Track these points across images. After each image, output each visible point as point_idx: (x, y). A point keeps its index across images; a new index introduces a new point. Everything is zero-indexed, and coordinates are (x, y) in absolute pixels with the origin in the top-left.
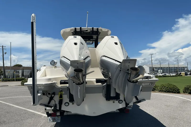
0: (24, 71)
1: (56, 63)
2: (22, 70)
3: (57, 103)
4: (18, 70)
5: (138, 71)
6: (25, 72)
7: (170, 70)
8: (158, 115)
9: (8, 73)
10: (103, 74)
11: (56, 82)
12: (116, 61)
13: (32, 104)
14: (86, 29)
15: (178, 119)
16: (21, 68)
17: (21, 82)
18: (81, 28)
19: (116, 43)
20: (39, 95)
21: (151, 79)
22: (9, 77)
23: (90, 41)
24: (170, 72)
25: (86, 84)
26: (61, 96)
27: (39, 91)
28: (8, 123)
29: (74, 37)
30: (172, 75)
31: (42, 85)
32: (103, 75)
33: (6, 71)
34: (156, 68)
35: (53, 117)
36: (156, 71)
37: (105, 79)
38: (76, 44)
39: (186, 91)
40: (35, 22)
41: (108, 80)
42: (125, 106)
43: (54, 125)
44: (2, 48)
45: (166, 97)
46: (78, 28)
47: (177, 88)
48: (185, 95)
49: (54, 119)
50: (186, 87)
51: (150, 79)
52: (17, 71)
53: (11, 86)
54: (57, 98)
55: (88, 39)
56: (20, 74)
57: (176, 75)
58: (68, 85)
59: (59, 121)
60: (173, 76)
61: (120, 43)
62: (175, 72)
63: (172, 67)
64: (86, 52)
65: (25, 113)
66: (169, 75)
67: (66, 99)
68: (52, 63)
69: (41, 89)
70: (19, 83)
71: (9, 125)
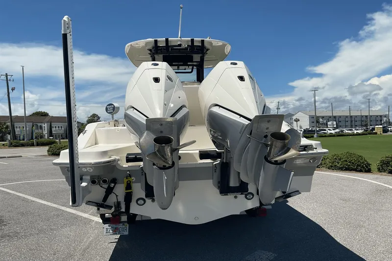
0: (53, 125)
1: (118, 108)
2: (49, 123)
3: (121, 199)
4: (41, 124)
5: (286, 141)
6: (56, 127)
7: (351, 121)
8: (325, 220)
9: (20, 129)
10: (214, 142)
11: (117, 158)
12: (241, 116)
13: (71, 204)
14: (179, 43)
15: (365, 227)
16: (47, 119)
17: (47, 148)
18: (167, 40)
19: (241, 78)
20: (84, 184)
21: (313, 150)
22: (22, 137)
23: (187, 67)
24: (352, 126)
25: (179, 159)
26: (129, 187)
27: (83, 177)
28: (25, 236)
29: (152, 64)
30: (355, 132)
31: (89, 165)
32: (214, 144)
33: (16, 124)
34: (323, 117)
35: (114, 226)
36: (322, 124)
37: (217, 150)
38: (157, 80)
39: (383, 169)
40: (71, 33)
41: (223, 152)
42: (258, 205)
43: (117, 240)
44: (5, 79)
45: (343, 181)
46: (161, 41)
47: (365, 161)
48: (382, 177)
49: (116, 228)
50: (384, 159)
51: (310, 152)
52: (39, 124)
53: (27, 158)
54: (120, 191)
55: (182, 63)
56: (45, 132)
57: (365, 132)
58: (141, 163)
59: (126, 233)
60: (358, 134)
61: (250, 77)
62: (362, 126)
63: (356, 116)
64: (179, 98)
65: (58, 216)
66: (350, 132)
67: (139, 191)
68: (108, 109)
69: (86, 174)
70: (44, 150)
71: (27, 240)
